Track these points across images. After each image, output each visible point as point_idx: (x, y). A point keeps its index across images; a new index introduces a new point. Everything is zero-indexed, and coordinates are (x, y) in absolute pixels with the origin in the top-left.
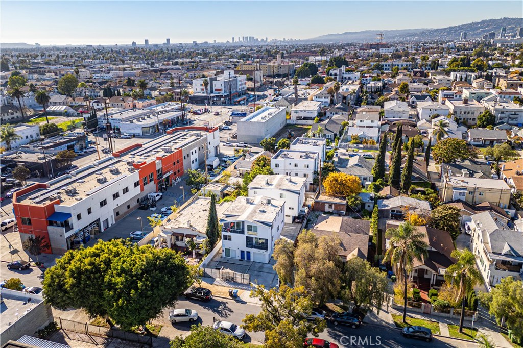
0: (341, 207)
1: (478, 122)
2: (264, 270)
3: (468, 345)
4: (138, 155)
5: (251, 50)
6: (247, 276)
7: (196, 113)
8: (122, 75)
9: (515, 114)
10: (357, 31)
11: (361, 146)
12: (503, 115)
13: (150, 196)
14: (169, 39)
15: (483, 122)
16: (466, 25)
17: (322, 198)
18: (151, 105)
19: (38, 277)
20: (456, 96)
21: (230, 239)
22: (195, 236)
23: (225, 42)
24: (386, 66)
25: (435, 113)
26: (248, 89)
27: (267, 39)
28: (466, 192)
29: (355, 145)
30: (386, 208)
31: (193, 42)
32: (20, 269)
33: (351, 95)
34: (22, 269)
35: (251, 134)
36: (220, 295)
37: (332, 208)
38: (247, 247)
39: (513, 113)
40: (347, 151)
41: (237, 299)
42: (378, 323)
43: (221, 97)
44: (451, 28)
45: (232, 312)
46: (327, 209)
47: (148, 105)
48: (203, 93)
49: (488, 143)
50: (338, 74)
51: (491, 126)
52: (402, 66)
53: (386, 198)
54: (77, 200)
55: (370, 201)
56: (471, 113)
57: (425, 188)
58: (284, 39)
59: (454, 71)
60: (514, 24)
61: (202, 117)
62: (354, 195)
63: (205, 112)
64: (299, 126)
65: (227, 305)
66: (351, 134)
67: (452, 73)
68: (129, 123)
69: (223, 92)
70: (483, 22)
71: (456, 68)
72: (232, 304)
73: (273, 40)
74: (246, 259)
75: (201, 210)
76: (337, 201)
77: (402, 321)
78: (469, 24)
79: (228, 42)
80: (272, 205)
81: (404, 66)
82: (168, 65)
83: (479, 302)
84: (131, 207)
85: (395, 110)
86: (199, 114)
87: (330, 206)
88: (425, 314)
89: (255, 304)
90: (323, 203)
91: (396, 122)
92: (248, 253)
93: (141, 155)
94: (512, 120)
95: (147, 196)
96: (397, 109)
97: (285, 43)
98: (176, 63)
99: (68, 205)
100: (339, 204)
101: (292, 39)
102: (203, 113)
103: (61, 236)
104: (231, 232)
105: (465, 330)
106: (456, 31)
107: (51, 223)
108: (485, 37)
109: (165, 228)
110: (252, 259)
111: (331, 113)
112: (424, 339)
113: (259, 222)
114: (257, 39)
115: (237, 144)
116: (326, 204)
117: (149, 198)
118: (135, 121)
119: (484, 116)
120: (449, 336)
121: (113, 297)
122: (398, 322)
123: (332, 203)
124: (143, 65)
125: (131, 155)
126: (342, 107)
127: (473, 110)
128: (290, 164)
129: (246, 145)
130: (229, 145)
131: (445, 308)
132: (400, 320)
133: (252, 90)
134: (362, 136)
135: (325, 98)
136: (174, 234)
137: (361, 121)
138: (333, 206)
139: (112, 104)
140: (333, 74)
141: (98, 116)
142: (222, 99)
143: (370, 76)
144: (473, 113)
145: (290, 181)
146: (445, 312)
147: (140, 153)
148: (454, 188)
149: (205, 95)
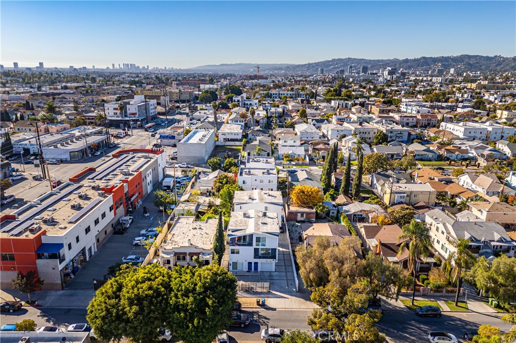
0: (312, 215)
1: (375, 141)
2: (275, 278)
3: (466, 315)
4: (97, 179)
5: (138, 77)
6: (267, 284)
7: (117, 137)
8: (8, 99)
9: (400, 134)
10: (232, 63)
11: (293, 163)
12: (392, 135)
13: (122, 220)
14: (42, 63)
15: (379, 140)
16: (321, 62)
17: (293, 209)
18: (65, 129)
19: (38, 316)
20: (347, 120)
21: (238, 253)
22: (200, 253)
23: (105, 68)
24: (274, 94)
25: (342, 133)
26: (159, 114)
27: (148, 66)
28: (406, 195)
29: (288, 162)
30: (349, 213)
31: (70, 67)
32: (11, 311)
33: (263, 119)
34: (14, 311)
35: (192, 155)
36: (247, 305)
37: (303, 217)
38: (255, 258)
39: (399, 132)
40: (283, 168)
41: (265, 307)
42: (394, 309)
43: (138, 120)
44: (309, 64)
45: (268, 319)
46: (299, 218)
47: (61, 129)
48: (117, 117)
49: (390, 156)
50: (240, 101)
51: (385, 143)
52: (287, 94)
53: (344, 205)
54: (61, 228)
55: (334, 208)
56: (367, 133)
57: (369, 194)
58: (165, 68)
59: (334, 100)
60: (356, 63)
61: (125, 140)
62: (321, 204)
63: (126, 135)
64: (228, 147)
65: (260, 314)
66: (282, 153)
67: (333, 101)
68: (52, 147)
69: (137, 115)
70: (333, 60)
71: (333, 97)
72: (263, 312)
73: (154, 68)
74: (253, 270)
75: (191, 229)
76: (307, 210)
77: (411, 304)
78: (323, 62)
79: (108, 68)
80: (268, 217)
81: (289, 95)
82: (56, 89)
83: (463, 280)
84: (108, 232)
85: (308, 131)
86: (121, 138)
87: (302, 215)
88: (424, 296)
89: (285, 309)
90: (296, 213)
91: (312, 142)
92: (256, 264)
93: (101, 179)
94: (399, 138)
95: (119, 220)
96: (309, 131)
97: (167, 71)
98: (66, 88)
99: (54, 234)
100: (310, 213)
101: (173, 68)
102: (124, 137)
103: (54, 269)
104: (239, 245)
105: (459, 304)
106: (313, 67)
107: (40, 257)
108: (337, 73)
109: (165, 249)
110: (259, 270)
111: (253, 135)
112: (435, 316)
113: (267, 233)
114: (138, 67)
115: (179, 165)
116: (298, 214)
117: (121, 222)
118: (59, 145)
119: (380, 135)
120: (450, 310)
121: (185, 318)
122: (408, 306)
123: (304, 213)
124: (26, 88)
125: (89, 179)
126: (261, 129)
127: (369, 130)
128: (256, 180)
129: (189, 165)
130: (171, 166)
131: (438, 288)
132: (409, 303)
133: (163, 114)
134: (292, 154)
135: (240, 122)
136: (176, 254)
137: (285, 142)
138: (305, 215)
139: (18, 129)
140: (236, 100)
141: (12, 142)
142: (139, 123)
143: (268, 103)
144: (369, 133)
145: (269, 195)
146: (439, 292)
147: (99, 177)
148: (397, 193)
149: (120, 119)
